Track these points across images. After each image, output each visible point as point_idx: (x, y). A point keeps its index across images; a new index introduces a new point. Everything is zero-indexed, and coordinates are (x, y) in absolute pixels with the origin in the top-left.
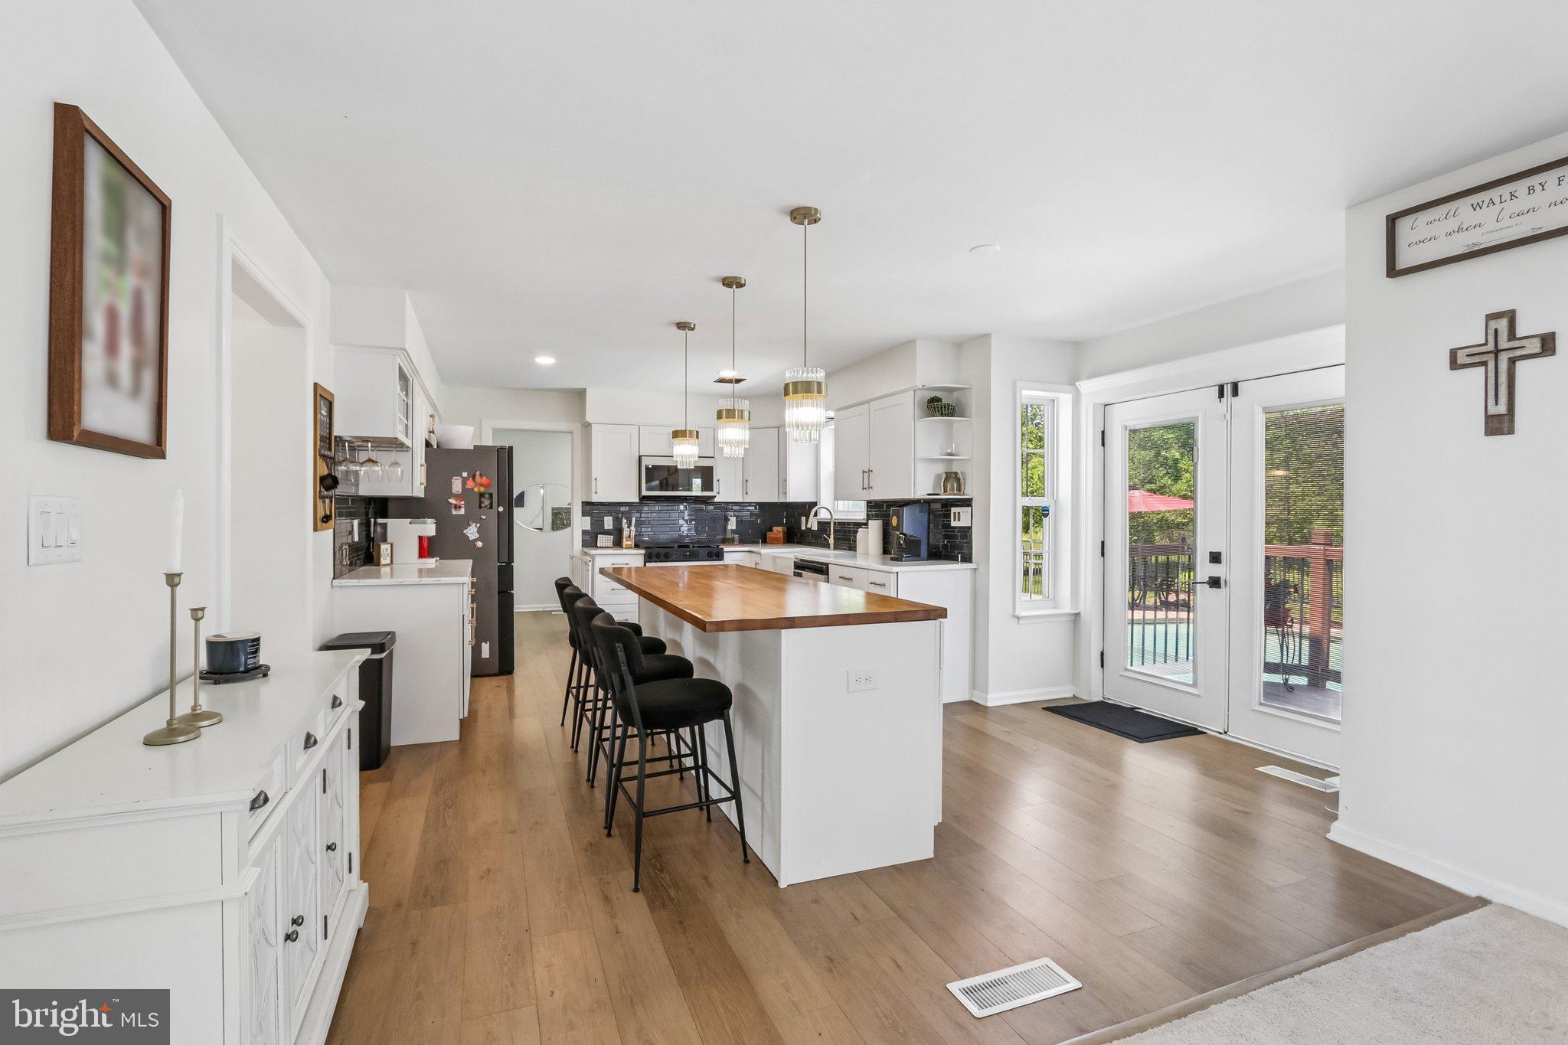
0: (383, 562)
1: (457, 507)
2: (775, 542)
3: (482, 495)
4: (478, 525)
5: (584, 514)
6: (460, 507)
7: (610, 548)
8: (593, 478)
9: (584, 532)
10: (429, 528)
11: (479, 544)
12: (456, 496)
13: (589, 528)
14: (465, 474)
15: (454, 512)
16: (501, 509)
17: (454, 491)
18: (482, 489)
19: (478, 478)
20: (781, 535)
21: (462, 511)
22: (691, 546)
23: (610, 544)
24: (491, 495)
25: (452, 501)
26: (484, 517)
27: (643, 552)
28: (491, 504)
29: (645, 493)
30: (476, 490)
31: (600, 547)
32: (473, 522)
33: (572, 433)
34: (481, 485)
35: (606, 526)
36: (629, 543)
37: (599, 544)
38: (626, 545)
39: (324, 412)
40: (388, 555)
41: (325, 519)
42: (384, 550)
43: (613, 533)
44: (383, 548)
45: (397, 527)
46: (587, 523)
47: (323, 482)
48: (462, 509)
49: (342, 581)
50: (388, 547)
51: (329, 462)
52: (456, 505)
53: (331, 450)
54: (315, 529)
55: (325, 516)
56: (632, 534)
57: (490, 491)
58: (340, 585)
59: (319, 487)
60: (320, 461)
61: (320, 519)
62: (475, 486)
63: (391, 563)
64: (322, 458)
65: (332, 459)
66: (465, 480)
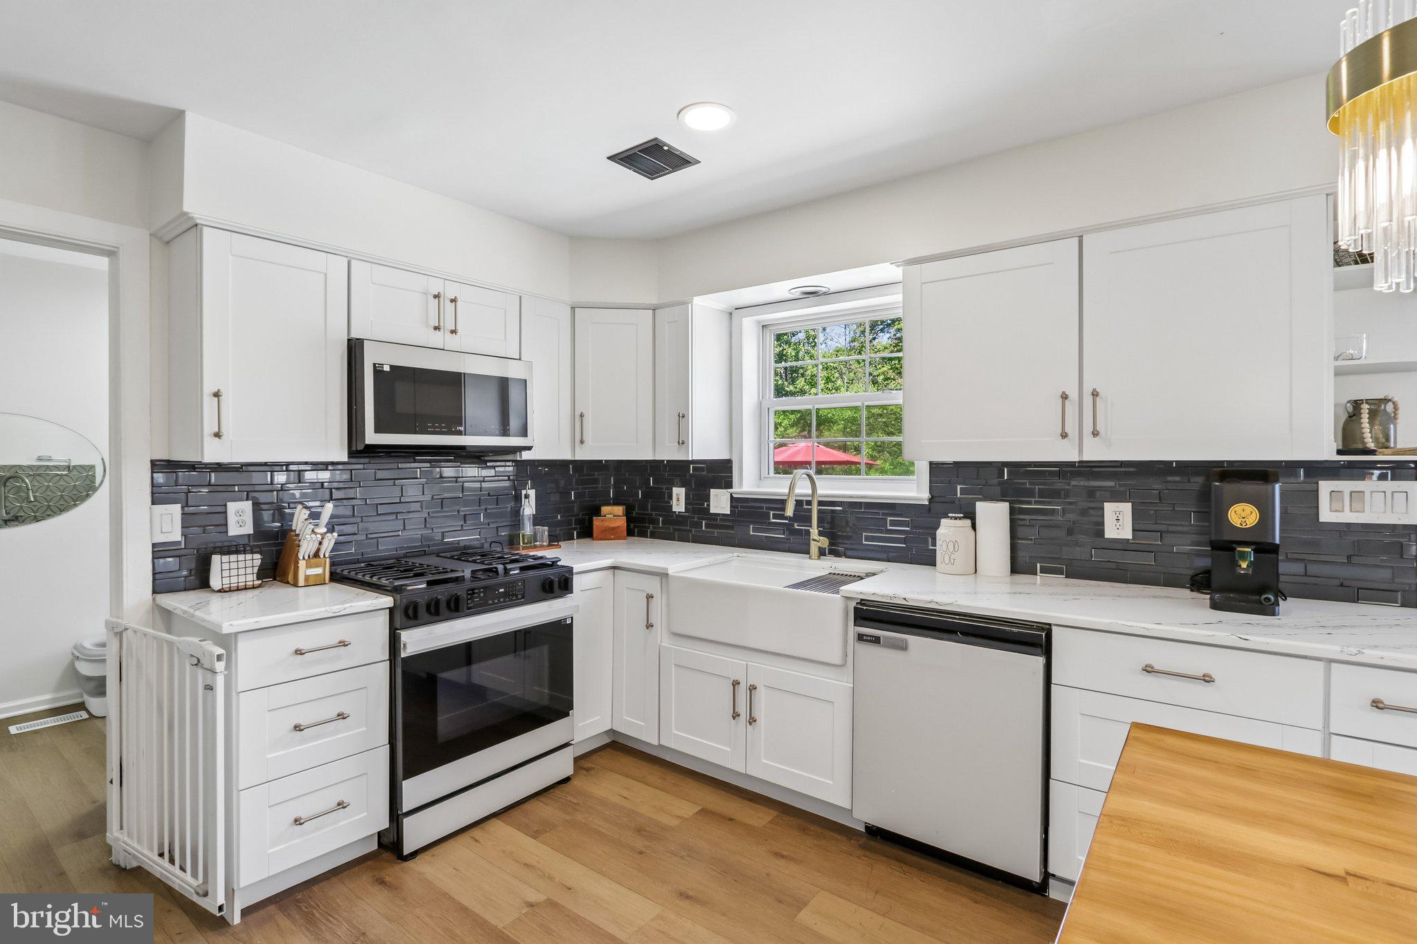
2: (610, 534)
5: (159, 497)
7: (254, 587)
8: (208, 388)
9: (159, 551)
13: (176, 535)
20: (622, 522)
23: (251, 579)
27: (387, 601)
29: (372, 437)
31: (224, 591)
33: (111, 253)
35: (234, 530)
36: (319, 571)
37: (215, 582)
38: (307, 578)
43: (256, 546)
46: (170, 524)
56: (327, 546)
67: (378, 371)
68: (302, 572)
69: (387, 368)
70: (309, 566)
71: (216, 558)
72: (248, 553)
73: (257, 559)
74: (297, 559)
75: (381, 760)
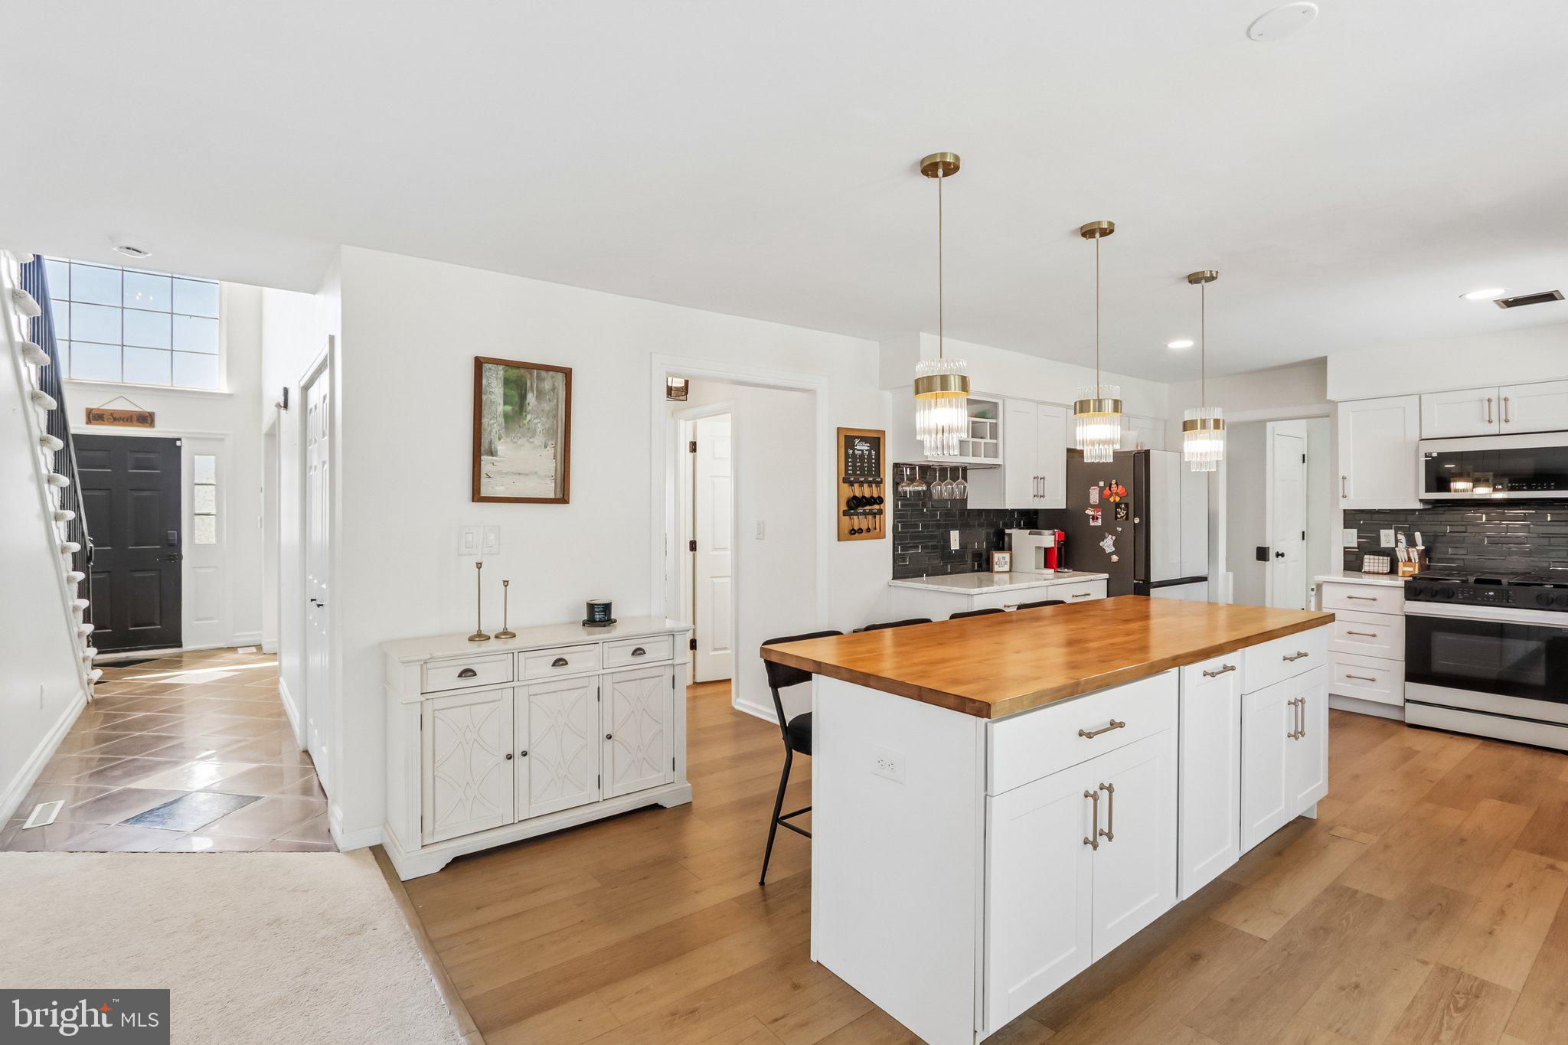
0: (996, 568)
1: (1094, 518)
3: (1118, 505)
4: (1114, 538)
5: (1347, 526)
6: (1097, 518)
8: (1341, 476)
9: (1347, 552)
10: (1048, 539)
11: (1115, 558)
12: (1093, 507)
13: (1353, 545)
14: (1101, 484)
15: (1092, 523)
16: (1137, 521)
17: (1091, 502)
18: (1118, 499)
19: (1114, 486)
21: (1099, 523)
22: (1505, 580)
24: (1127, 505)
25: (1089, 512)
26: (1120, 530)
27: (1402, 583)
28: (1127, 514)
29: (1423, 495)
30: (1112, 500)
31: (1369, 573)
32: (1110, 534)
34: (1117, 494)
35: (1384, 544)
36: (1411, 569)
37: (1366, 568)
38: (1404, 572)
39: (862, 447)
40: (1006, 563)
41: (853, 532)
42: (1000, 558)
43: (1391, 554)
44: (997, 556)
45: (1019, 537)
46: (1352, 538)
47: (848, 503)
48: (1100, 521)
49: (899, 582)
50: (1007, 555)
51: (874, 485)
52: (1093, 516)
53: (879, 476)
54: (839, 540)
55: (853, 530)
56: (1415, 555)
57: (1125, 500)
58: (894, 585)
59: (844, 507)
60: (845, 487)
61: (847, 532)
62: (1111, 495)
63: (1010, 571)
64: (851, 484)
65: (879, 483)
66: (1101, 490)
67: (1429, 457)
68: (1401, 568)
69: (1435, 455)
70: (1405, 565)
71: (1366, 557)
72: (1383, 555)
73: (1387, 560)
74: (1398, 561)
75: (1400, 668)
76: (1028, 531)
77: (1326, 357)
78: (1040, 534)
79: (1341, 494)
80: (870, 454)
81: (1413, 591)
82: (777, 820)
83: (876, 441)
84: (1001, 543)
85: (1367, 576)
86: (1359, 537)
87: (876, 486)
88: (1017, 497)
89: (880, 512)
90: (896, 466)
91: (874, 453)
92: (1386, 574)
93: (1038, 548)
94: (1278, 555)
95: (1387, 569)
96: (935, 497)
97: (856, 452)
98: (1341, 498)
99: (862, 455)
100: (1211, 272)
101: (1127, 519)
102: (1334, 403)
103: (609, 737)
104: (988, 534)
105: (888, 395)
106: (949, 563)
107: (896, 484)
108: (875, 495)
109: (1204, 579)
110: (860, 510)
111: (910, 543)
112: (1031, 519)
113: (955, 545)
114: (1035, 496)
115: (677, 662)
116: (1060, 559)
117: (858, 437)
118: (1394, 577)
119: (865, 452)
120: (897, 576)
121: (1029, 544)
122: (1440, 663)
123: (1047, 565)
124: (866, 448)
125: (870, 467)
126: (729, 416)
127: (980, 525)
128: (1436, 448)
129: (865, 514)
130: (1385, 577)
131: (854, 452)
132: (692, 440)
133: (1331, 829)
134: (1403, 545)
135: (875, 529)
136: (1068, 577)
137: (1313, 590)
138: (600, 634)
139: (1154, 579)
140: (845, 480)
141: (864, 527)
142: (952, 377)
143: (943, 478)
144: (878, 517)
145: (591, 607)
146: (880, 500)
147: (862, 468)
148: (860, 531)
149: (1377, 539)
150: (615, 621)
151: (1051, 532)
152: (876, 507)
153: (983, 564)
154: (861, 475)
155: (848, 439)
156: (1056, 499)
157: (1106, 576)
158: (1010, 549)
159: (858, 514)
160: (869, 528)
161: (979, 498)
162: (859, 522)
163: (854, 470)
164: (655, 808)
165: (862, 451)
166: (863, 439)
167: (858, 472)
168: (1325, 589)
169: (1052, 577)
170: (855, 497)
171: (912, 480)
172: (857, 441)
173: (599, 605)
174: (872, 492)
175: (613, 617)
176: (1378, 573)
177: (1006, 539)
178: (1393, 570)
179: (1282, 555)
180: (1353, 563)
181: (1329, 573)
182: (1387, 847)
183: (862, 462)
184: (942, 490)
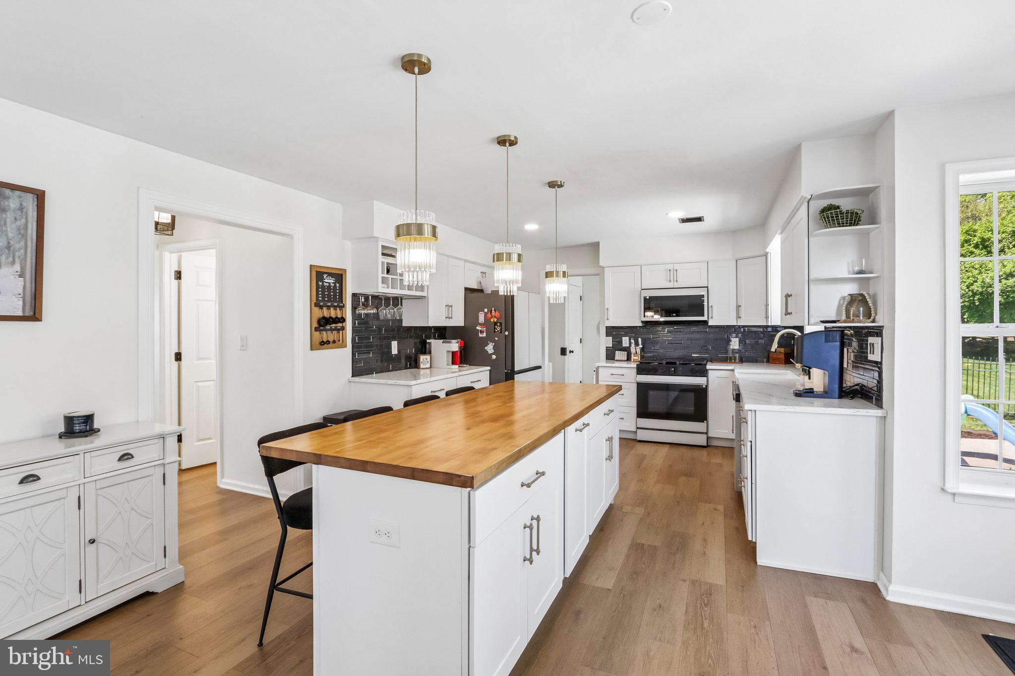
0: (422, 366)
1: (482, 332)
3: (495, 324)
4: (493, 344)
5: (607, 335)
6: (483, 332)
8: (606, 308)
9: (607, 349)
10: (455, 346)
11: (494, 357)
12: (481, 325)
13: (610, 345)
14: (486, 310)
15: (480, 335)
16: (507, 333)
17: (480, 322)
18: (496, 320)
19: (493, 312)
20: (782, 356)
21: (484, 335)
22: (678, 363)
24: (501, 324)
25: (478, 328)
26: (497, 339)
27: (635, 366)
28: (501, 329)
29: (643, 319)
30: (492, 320)
31: (618, 361)
32: (491, 342)
33: (599, 275)
34: (495, 317)
35: (624, 345)
36: (636, 358)
37: (616, 358)
38: (634, 359)
39: (329, 281)
40: (428, 362)
41: (323, 343)
42: (424, 359)
43: (627, 350)
44: (423, 358)
45: (436, 345)
46: (609, 342)
47: (319, 321)
48: (485, 333)
49: (357, 379)
50: (428, 357)
51: (338, 309)
52: (481, 330)
53: (342, 302)
54: (312, 349)
55: (323, 342)
56: (639, 351)
57: (500, 321)
58: (354, 381)
59: (315, 325)
60: (316, 310)
61: (317, 343)
62: (492, 317)
63: (431, 367)
64: (321, 307)
65: (342, 307)
66: (486, 314)
67: (645, 299)
68: (633, 357)
69: (648, 298)
71: (617, 352)
72: (624, 351)
73: (626, 353)
74: (631, 354)
75: (634, 411)
76: (442, 341)
77: (599, 242)
78: (450, 343)
79: (606, 318)
80: (335, 286)
81: (641, 370)
82: (274, 586)
83: (339, 277)
84: (424, 349)
85: (617, 362)
86: (613, 342)
87: (340, 310)
88: (436, 319)
89: (343, 328)
90: (354, 295)
91: (338, 285)
92: (624, 361)
93: (448, 351)
94: (570, 352)
95: (626, 358)
96: (382, 318)
97: (325, 284)
98: (606, 320)
99: (329, 286)
100: (561, 182)
101: (501, 332)
102: (603, 268)
103: (92, 541)
104: (415, 343)
105: (348, 244)
106: (391, 363)
107: (354, 308)
108: (339, 316)
109: (539, 367)
110: (328, 327)
111: (364, 351)
112: (442, 333)
113: (395, 351)
114: (446, 318)
115: (168, 460)
116: (462, 358)
117: (326, 273)
118: (629, 362)
119: (331, 284)
120: (354, 375)
121: (442, 349)
122: (652, 407)
123: (454, 363)
124: (333, 281)
125: (335, 295)
126: (214, 250)
127: (411, 337)
128: (649, 294)
129: (332, 330)
130: (625, 362)
131: (323, 284)
132: (177, 269)
133: (622, 508)
134: (633, 345)
135: (339, 341)
136: (467, 370)
137: (594, 371)
138: (80, 445)
139: (516, 369)
140: (317, 305)
141: (331, 339)
142: (426, 226)
143: (387, 305)
144: (341, 332)
145: (69, 420)
146: (343, 320)
147: (329, 295)
148: (328, 342)
149: (621, 342)
150: (99, 430)
151: (456, 341)
152: (340, 325)
153: (413, 363)
154: (329, 301)
155: (318, 274)
156: (458, 320)
157: (489, 368)
158: (430, 353)
159: (326, 330)
160: (334, 341)
161: (411, 318)
162: (327, 336)
163: (323, 297)
164: (147, 595)
165: (329, 283)
166: (330, 275)
167: (326, 299)
168: (601, 370)
169: (457, 370)
170: (324, 318)
171: (365, 305)
172: (325, 276)
173: (78, 417)
174: (336, 314)
175: (96, 426)
176: (622, 361)
177: (428, 346)
178: (629, 359)
179: (572, 352)
180: (610, 356)
181: (599, 362)
182: (649, 513)
183: (329, 291)
184: (386, 313)
